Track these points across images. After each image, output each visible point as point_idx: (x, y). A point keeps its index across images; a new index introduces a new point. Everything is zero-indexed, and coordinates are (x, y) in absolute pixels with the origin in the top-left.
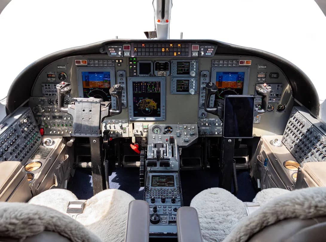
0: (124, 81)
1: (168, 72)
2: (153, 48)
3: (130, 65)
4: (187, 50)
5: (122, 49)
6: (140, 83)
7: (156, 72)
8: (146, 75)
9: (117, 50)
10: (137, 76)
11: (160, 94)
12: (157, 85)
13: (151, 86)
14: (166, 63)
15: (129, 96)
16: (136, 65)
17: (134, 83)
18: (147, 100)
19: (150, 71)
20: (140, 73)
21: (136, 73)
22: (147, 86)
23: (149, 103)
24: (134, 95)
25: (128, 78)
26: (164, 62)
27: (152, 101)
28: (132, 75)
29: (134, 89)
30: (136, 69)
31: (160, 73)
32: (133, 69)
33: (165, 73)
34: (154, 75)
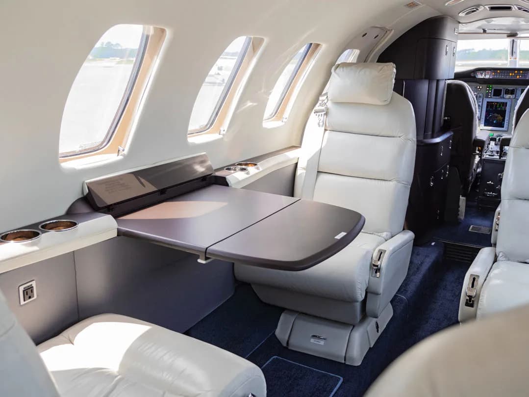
0: (481, 100)
1: (514, 96)
2: (504, 73)
3: (488, 90)
4: (526, 75)
5: (485, 73)
6: (492, 102)
7: (504, 95)
8: (498, 97)
9: (482, 74)
10: (491, 97)
11: (505, 111)
12: (505, 104)
13: (500, 105)
14: (513, 90)
15: (482, 112)
16: (491, 90)
17: (488, 102)
18: (496, 115)
19: (501, 94)
20: (494, 96)
21: (491, 95)
22: (497, 105)
23: (496, 117)
24: (487, 111)
25: (484, 99)
26: (512, 89)
27: (499, 115)
28: (487, 97)
29: (487, 107)
30: (491, 93)
31: (508, 96)
32: (489, 93)
33: (512, 96)
34: (503, 98)
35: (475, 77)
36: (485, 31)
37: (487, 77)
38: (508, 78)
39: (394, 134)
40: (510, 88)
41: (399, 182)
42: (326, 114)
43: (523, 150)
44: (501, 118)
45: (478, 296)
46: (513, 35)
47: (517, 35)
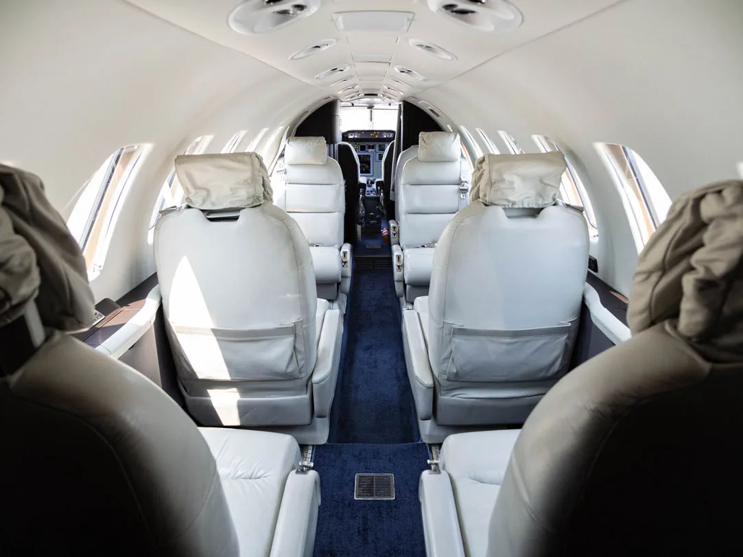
2: (367, 134)
3: (356, 146)
5: (354, 134)
9: (352, 135)
10: (360, 151)
11: (370, 161)
12: (369, 156)
13: (367, 157)
14: (373, 145)
16: (358, 146)
18: (364, 164)
19: (365, 149)
23: (364, 166)
27: (366, 165)
30: (358, 148)
31: (370, 150)
33: (373, 150)
34: (367, 151)
35: (347, 137)
36: (353, 105)
37: (356, 137)
38: (369, 137)
39: (332, 183)
40: (371, 144)
41: (340, 212)
42: (285, 173)
43: (408, 186)
44: (367, 167)
45: (403, 265)
46: (371, 107)
47: (373, 106)
